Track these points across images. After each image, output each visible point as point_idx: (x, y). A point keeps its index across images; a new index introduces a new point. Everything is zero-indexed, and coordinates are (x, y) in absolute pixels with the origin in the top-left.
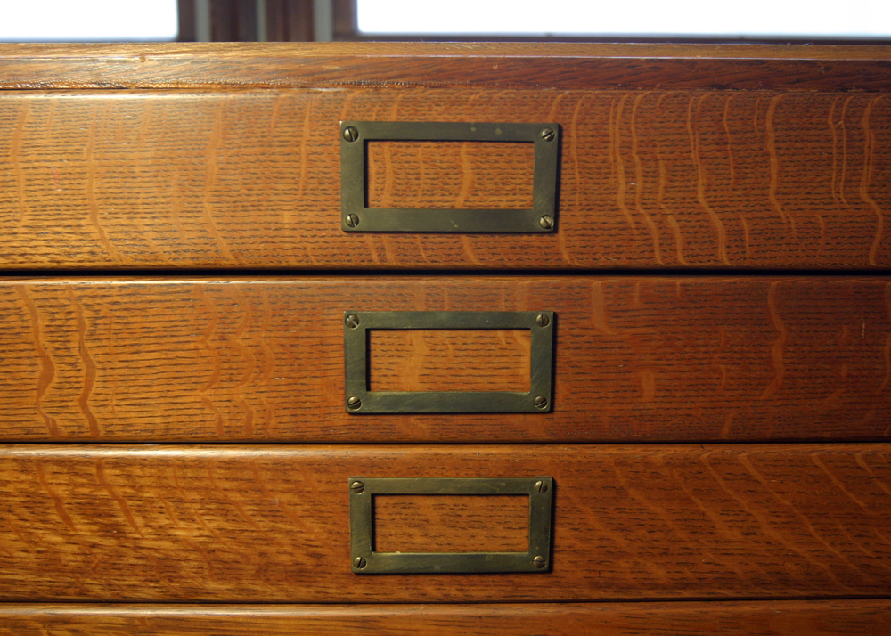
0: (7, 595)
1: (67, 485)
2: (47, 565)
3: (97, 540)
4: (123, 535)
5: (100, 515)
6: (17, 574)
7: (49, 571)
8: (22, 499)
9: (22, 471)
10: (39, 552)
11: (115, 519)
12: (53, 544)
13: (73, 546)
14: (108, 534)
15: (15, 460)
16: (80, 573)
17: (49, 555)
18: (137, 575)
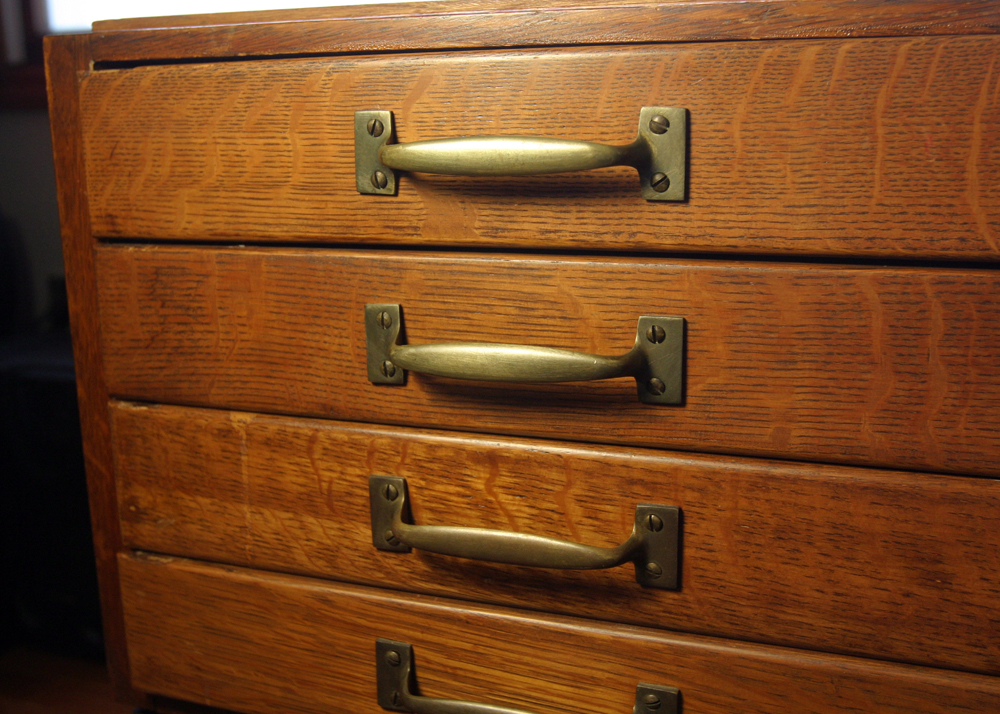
0: (788, 638)
1: (887, 519)
2: (844, 610)
3: (915, 589)
4: (949, 586)
5: (923, 559)
6: (806, 616)
7: (846, 617)
8: (828, 531)
9: (833, 498)
10: (837, 594)
11: (941, 566)
12: (857, 587)
13: (883, 592)
14: (929, 583)
15: (826, 484)
16: (884, 624)
17: (849, 600)
18: (958, 637)
